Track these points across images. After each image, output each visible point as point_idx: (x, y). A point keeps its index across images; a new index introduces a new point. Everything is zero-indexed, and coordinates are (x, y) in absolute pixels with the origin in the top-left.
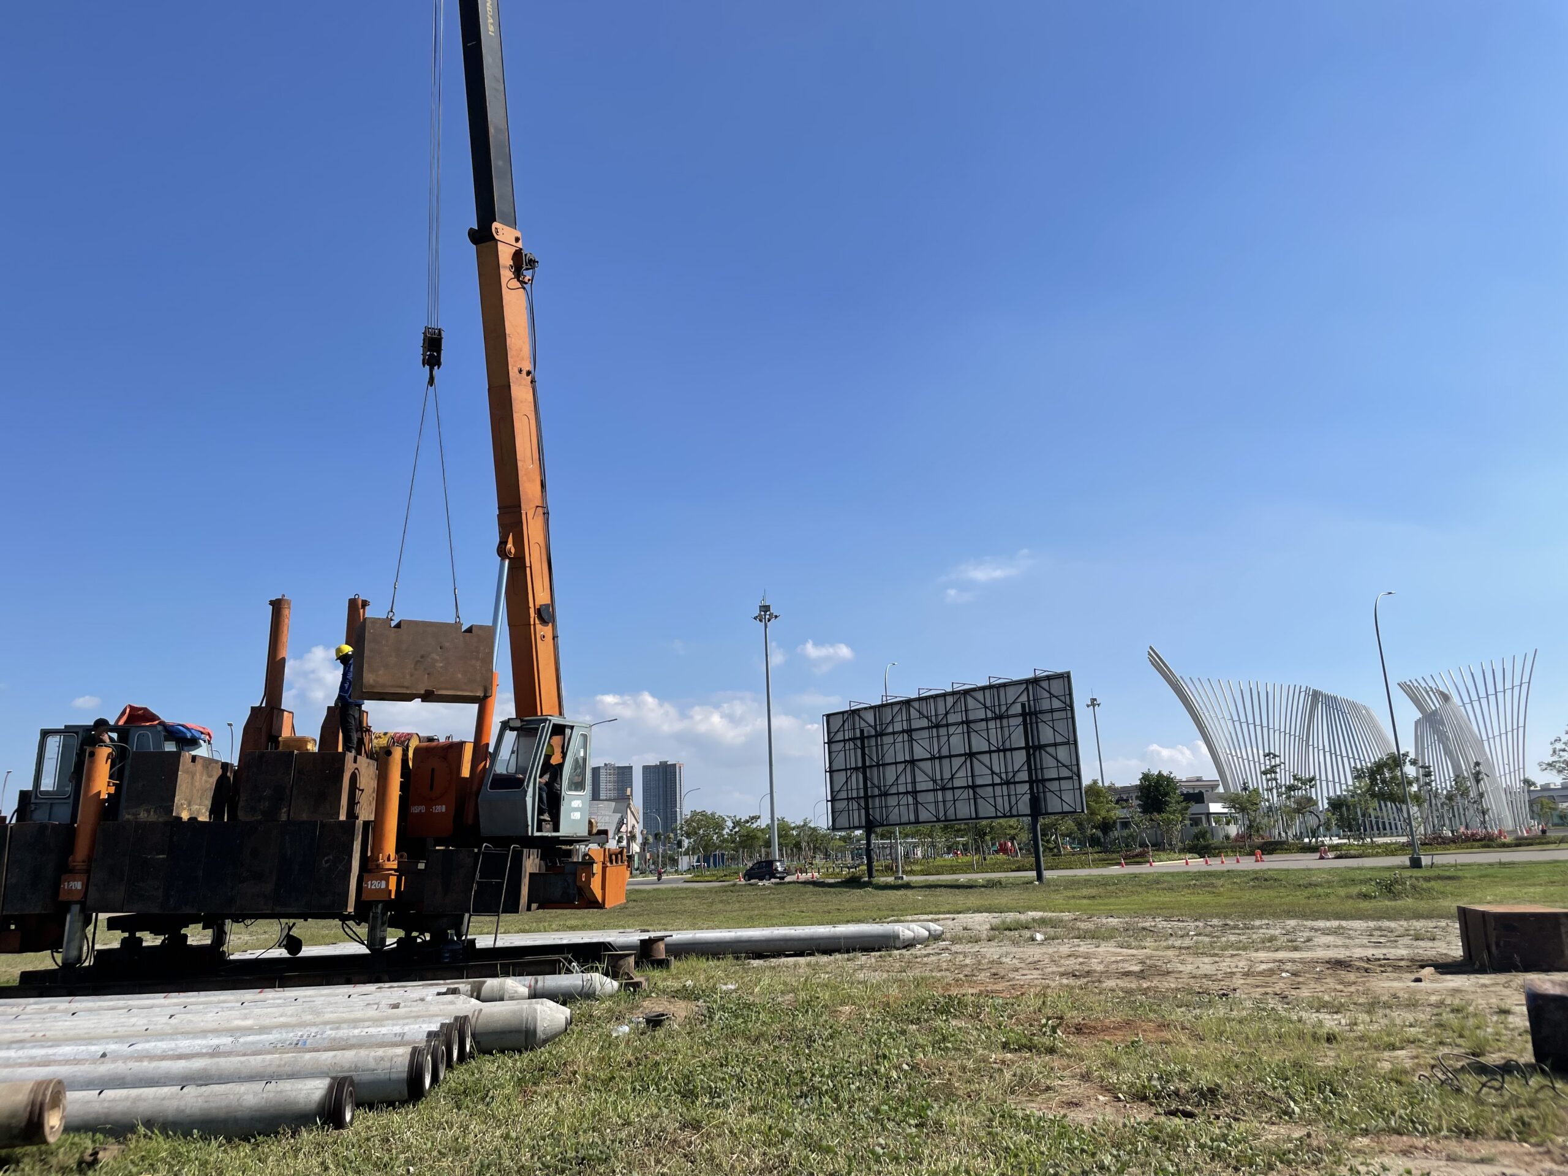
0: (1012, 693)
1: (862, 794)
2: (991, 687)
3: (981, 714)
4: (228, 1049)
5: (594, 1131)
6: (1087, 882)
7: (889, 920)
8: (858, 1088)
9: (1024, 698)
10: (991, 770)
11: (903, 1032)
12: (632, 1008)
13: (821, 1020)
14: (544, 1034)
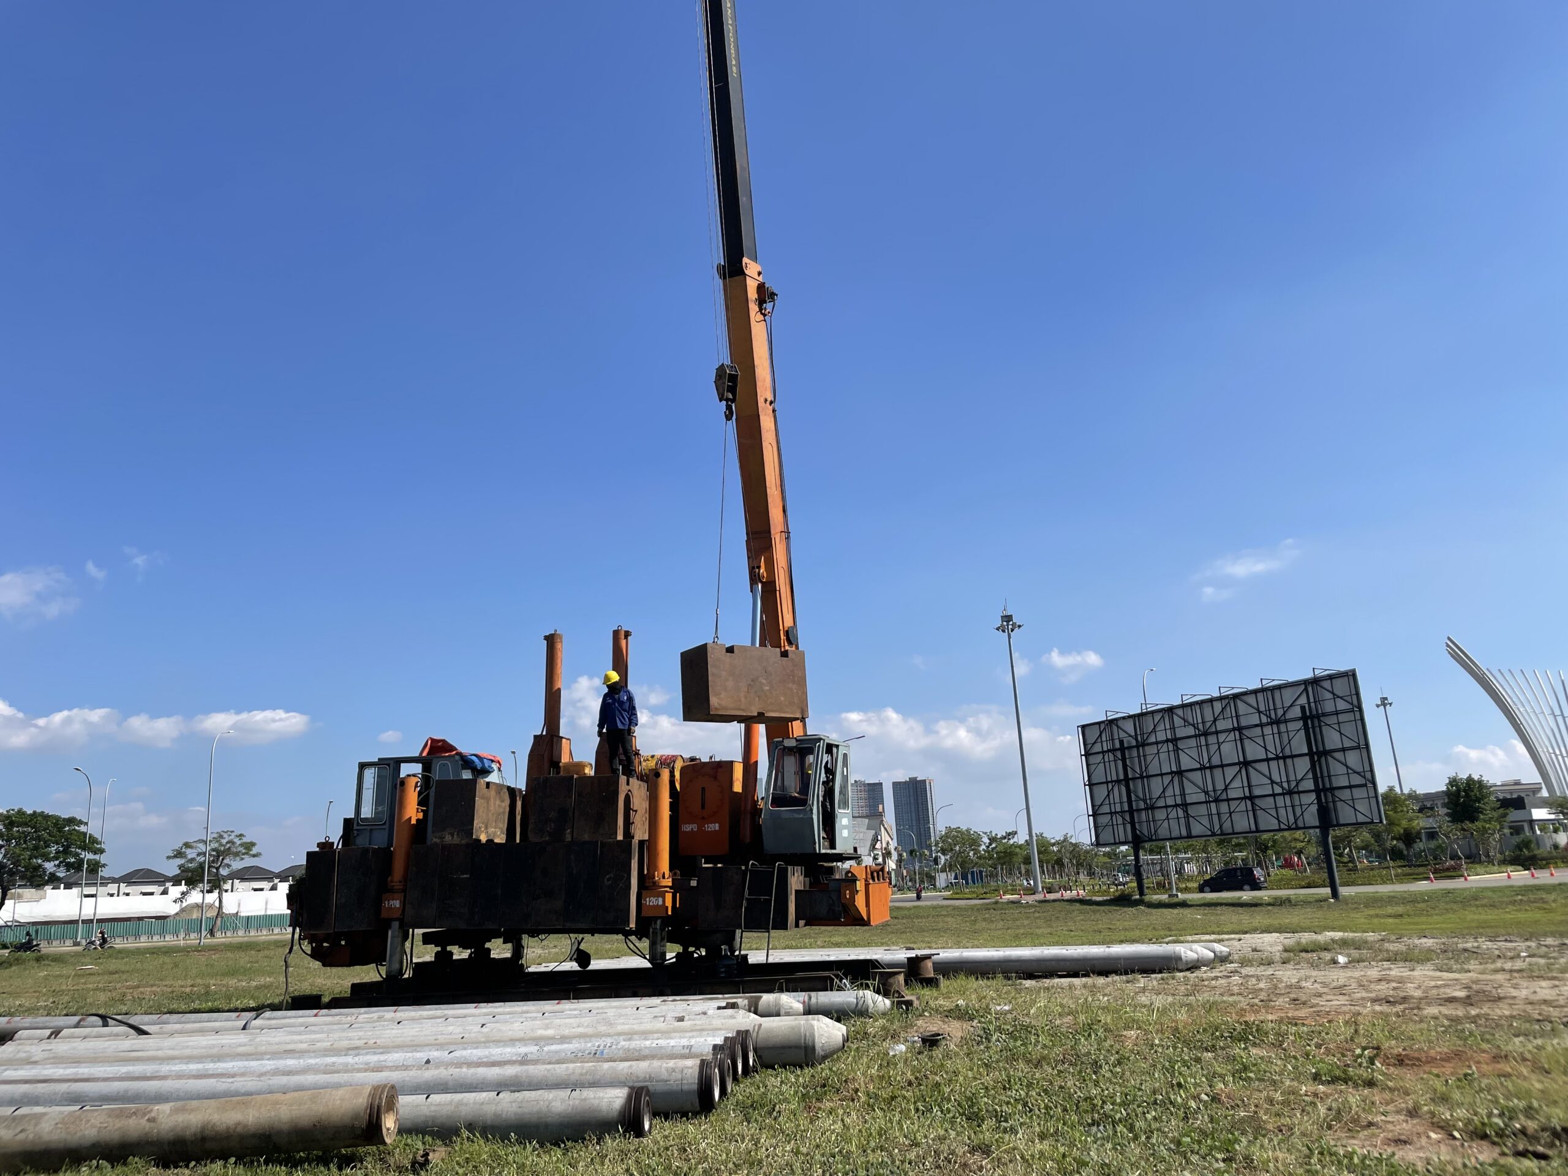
0: (1288, 696)
1: (1126, 808)
2: (1263, 690)
3: (1255, 719)
4: (534, 1057)
5: (881, 1151)
6: (1391, 900)
7: (1167, 940)
8: (1155, 1118)
9: (1303, 700)
10: (1270, 779)
11: (1198, 1060)
12: (906, 1027)
13: (1107, 1044)
14: (823, 1050)
